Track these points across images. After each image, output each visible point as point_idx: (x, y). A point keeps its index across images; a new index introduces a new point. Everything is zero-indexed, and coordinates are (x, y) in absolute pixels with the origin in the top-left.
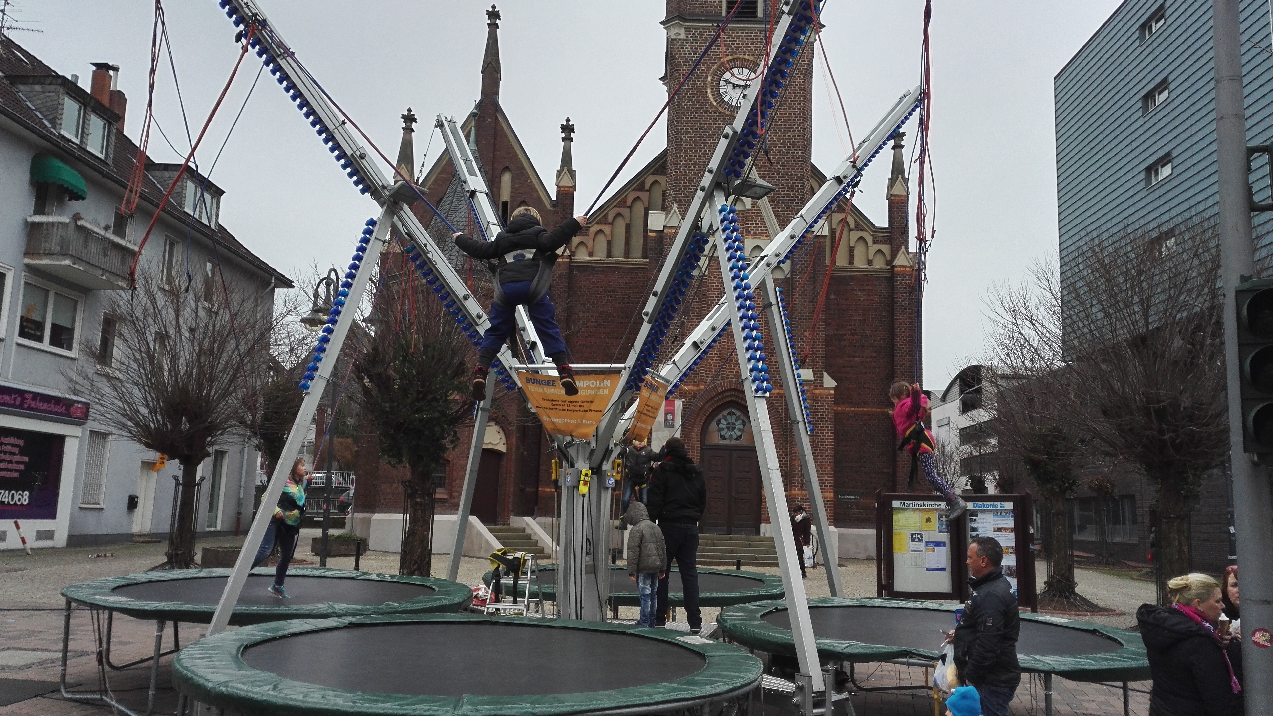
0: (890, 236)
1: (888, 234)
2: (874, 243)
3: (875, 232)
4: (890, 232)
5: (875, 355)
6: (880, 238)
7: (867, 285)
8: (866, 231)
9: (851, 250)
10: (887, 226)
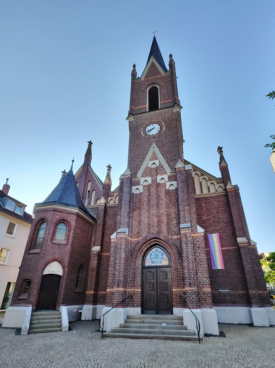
0: (223, 181)
1: (222, 180)
2: (217, 184)
3: (217, 180)
4: (223, 179)
5: (225, 225)
6: (219, 182)
7: (217, 199)
8: (213, 180)
9: (209, 188)
10: (221, 177)
